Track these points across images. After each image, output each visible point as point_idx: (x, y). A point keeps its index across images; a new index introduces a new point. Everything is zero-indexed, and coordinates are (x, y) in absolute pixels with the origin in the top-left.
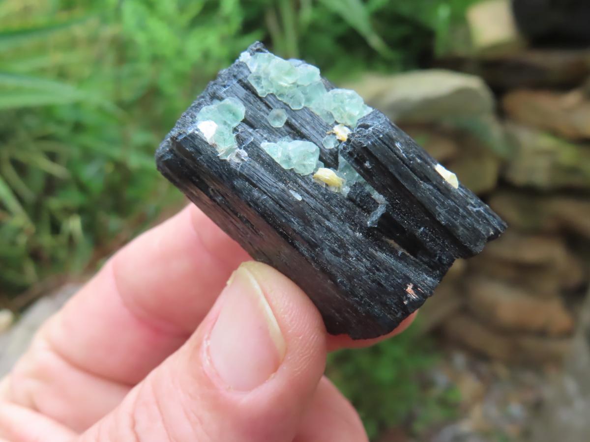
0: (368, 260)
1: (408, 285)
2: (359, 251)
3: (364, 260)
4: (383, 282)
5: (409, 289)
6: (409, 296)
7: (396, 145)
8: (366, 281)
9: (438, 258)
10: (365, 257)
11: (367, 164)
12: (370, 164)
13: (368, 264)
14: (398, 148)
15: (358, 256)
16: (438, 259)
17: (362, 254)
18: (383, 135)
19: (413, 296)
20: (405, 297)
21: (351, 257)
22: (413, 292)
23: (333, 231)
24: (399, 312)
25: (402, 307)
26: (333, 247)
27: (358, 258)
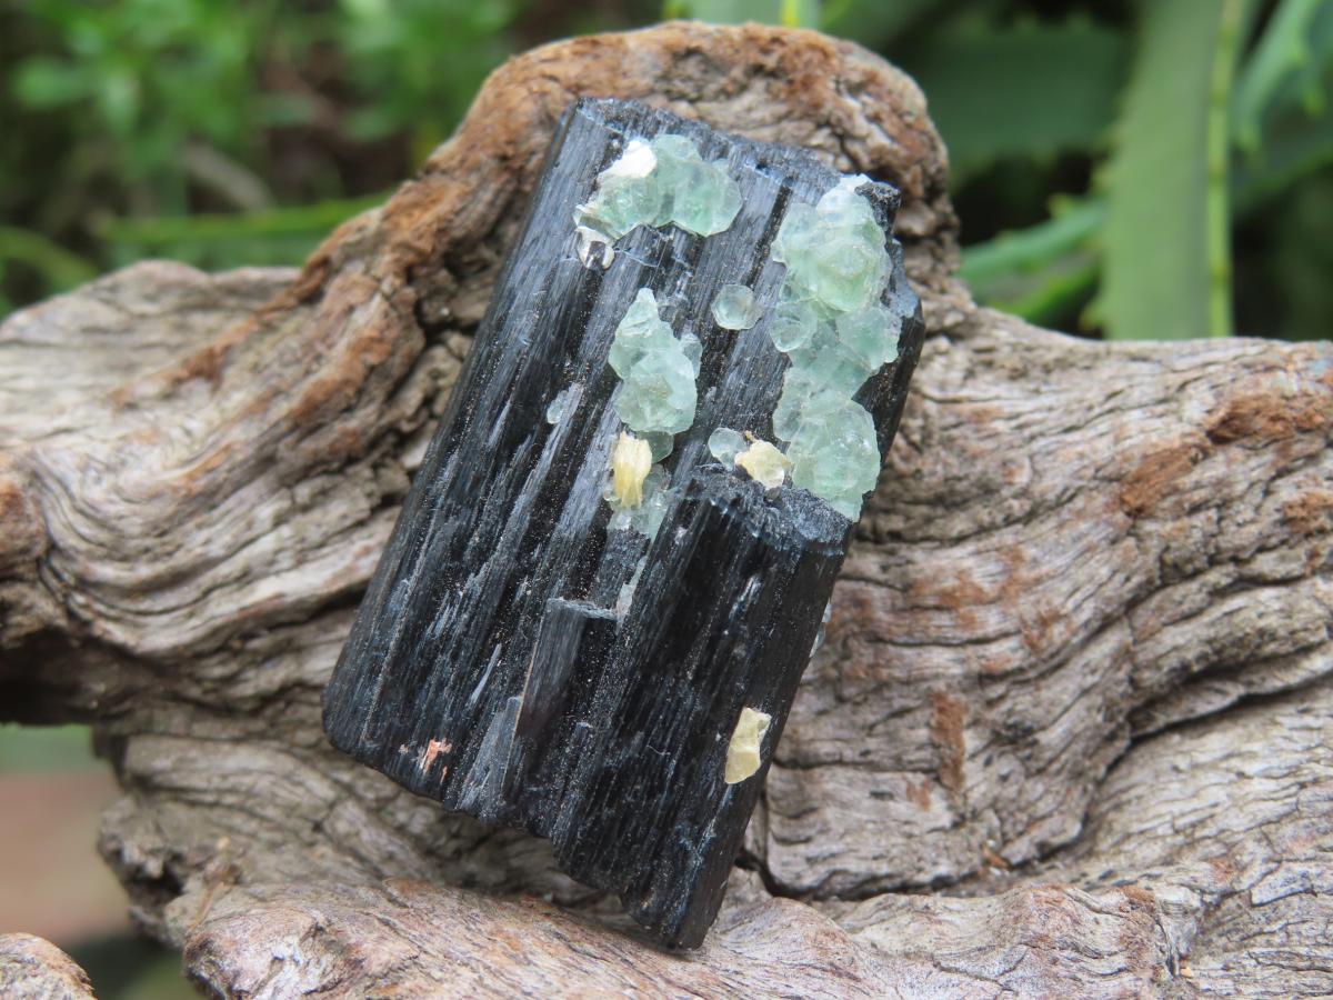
0: (468, 625)
1: (444, 740)
2: (481, 596)
3: (465, 616)
4: (433, 679)
5: (437, 747)
6: (421, 751)
7: (752, 579)
8: (419, 639)
9: (535, 789)
10: (472, 618)
11: (681, 532)
12: (684, 538)
13: (459, 629)
14: (745, 585)
15: (470, 599)
16: (532, 792)
17: (476, 606)
18: (759, 539)
19: (424, 763)
20: (414, 742)
21: (463, 584)
22: (433, 756)
23: (505, 521)
24: (376, 741)
25: (390, 745)
26: (471, 535)
27: (463, 601)
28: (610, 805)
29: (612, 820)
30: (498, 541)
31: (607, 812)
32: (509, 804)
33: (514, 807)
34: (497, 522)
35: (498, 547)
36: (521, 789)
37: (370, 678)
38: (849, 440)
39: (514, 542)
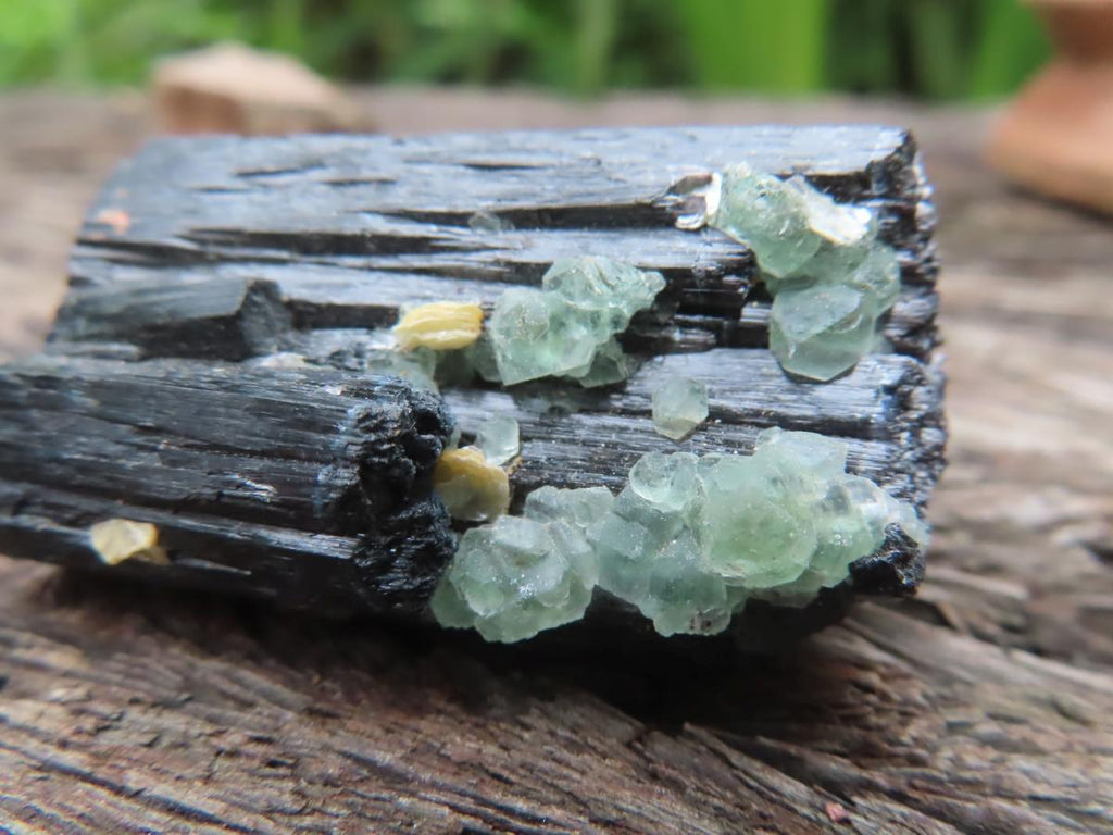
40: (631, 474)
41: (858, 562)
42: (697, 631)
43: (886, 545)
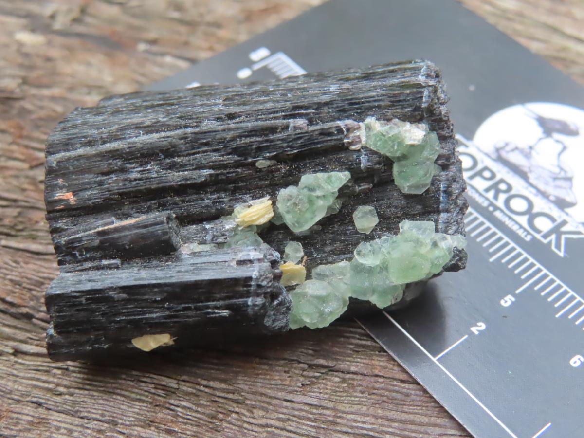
0: (136, 179)
1: (75, 198)
2: (153, 178)
3: (139, 176)
5: (71, 197)
6: (64, 190)
10: (140, 179)
13: (131, 176)
15: (149, 173)
16: (76, 254)
17: (147, 178)
19: (59, 195)
20: (66, 184)
21: (153, 165)
22: (65, 198)
23: (195, 169)
24: (57, 165)
25: (58, 173)
26: (179, 156)
27: (145, 170)
28: (87, 300)
29: (81, 304)
30: (184, 171)
31: (83, 300)
32: (64, 245)
33: (64, 249)
34: (193, 165)
35: (181, 173)
36: (74, 248)
37: (86, 143)
38: (326, 310)
39: (187, 179)
40: (355, 253)
41: (445, 265)
42: (393, 302)
43: (454, 257)
